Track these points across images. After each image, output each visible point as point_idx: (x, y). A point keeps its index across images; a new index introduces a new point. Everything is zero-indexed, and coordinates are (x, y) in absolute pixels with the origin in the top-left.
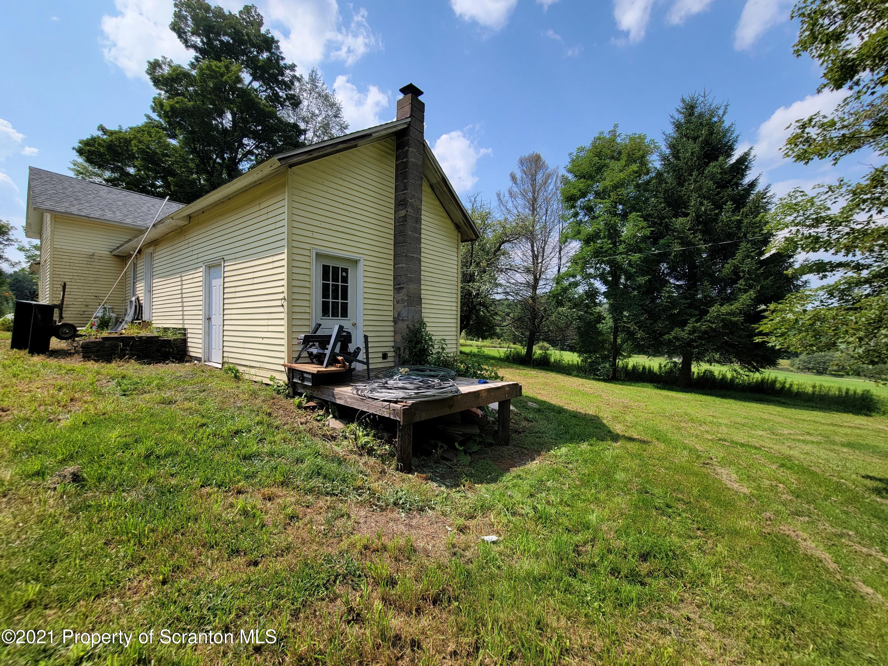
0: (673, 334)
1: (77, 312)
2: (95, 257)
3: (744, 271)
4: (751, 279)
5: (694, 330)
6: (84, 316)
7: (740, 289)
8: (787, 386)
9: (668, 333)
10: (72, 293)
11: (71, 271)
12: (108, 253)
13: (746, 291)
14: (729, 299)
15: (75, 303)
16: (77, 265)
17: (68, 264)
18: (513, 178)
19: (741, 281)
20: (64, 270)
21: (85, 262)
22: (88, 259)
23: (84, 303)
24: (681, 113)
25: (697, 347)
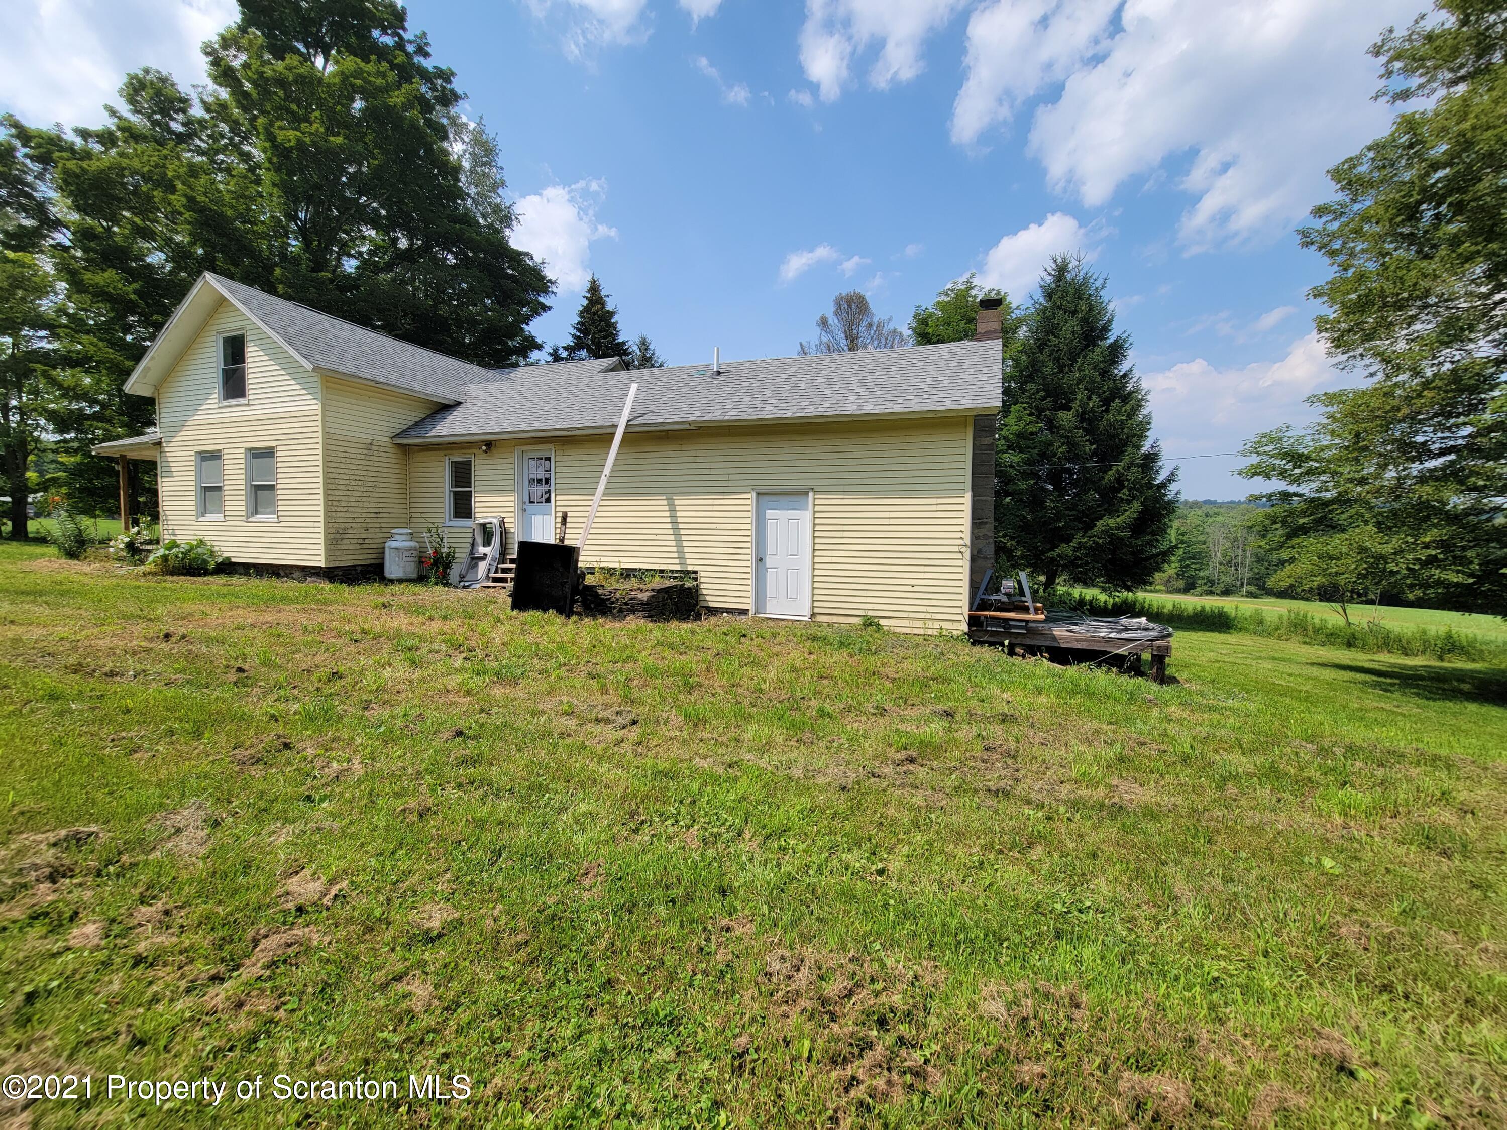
0: (1058, 551)
1: (355, 542)
2: (374, 448)
3: (1128, 480)
4: (1134, 488)
5: (1080, 546)
6: (365, 546)
7: (1122, 499)
8: (1146, 606)
9: (1052, 549)
10: (351, 509)
11: (347, 471)
12: (388, 440)
13: (1129, 502)
14: (1112, 511)
15: (354, 525)
16: (353, 461)
17: (343, 460)
18: (824, 322)
19: (1125, 491)
20: (338, 470)
21: (363, 457)
22: (365, 452)
23: (364, 526)
24: (1050, 274)
25: (1081, 566)
